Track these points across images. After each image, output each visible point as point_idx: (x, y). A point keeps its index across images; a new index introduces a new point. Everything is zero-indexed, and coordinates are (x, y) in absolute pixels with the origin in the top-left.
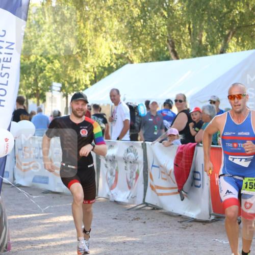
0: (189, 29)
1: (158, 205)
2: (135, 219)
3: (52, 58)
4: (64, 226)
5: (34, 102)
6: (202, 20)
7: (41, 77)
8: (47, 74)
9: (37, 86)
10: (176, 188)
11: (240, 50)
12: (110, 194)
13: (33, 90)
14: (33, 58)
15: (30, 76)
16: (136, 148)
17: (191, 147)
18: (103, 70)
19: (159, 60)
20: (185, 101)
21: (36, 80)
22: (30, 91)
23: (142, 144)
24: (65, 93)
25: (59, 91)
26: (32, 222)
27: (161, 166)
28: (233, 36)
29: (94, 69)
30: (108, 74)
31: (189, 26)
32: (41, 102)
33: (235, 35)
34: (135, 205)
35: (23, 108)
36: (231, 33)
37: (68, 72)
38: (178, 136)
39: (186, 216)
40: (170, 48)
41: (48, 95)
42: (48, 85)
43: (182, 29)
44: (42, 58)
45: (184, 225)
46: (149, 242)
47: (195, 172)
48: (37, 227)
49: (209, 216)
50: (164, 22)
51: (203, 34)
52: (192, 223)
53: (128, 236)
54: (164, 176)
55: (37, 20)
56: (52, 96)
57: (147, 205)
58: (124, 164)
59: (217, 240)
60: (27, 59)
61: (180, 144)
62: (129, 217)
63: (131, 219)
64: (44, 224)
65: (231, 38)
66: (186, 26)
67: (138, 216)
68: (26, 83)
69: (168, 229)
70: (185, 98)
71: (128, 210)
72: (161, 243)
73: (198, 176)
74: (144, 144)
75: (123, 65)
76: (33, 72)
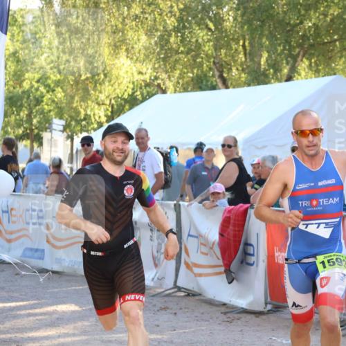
0: (244, 46)
1: (196, 290)
2: (162, 309)
3: (52, 85)
4: (63, 319)
5: (26, 146)
6: (261, 35)
7: (37, 112)
8: (46, 107)
9: (31, 124)
10: (220, 266)
11: (313, 76)
13: (26, 129)
14: (26, 85)
15: (21, 110)
16: (166, 210)
17: (242, 209)
18: (123, 102)
19: (201, 89)
20: (236, 146)
21: (29, 116)
22: (21, 131)
23: (175, 205)
24: (70, 133)
25: (61, 131)
26: (18, 313)
27: (201, 236)
28: (303, 56)
29: (111, 100)
30: (130, 109)
31: (244, 43)
32: (35, 145)
33: (307, 56)
34: (162, 290)
35: (11, 154)
36: (301, 53)
37: (75, 105)
38: (224, 194)
39: (233, 305)
40: (217, 74)
41: (46, 136)
42: (46, 123)
43: (234, 47)
44: (39, 84)
45: (229, 318)
46: (180, 340)
47: (247, 244)
48: (26, 319)
49: (264, 306)
50: (209, 37)
51: (263, 55)
52: (239, 315)
53: (151, 332)
54: (204, 249)
55: (33, 32)
56: (52, 138)
57: (180, 289)
58: (150, 233)
59: (274, 338)
60: (18, 86)
61: (227, 206)
62: (155, 305)
63: (156, 309)
64: (36, 315)
65: (302, 60)
66: (239, 43)
67: (166, 305)
68: (16, 120)
69: (207, 322)
70: (236, 141)
71: (153, 296)
72: (196, 343)
73: (250, 250)
74: (177, 205)
75: (150, 95)
76: (26, 105)
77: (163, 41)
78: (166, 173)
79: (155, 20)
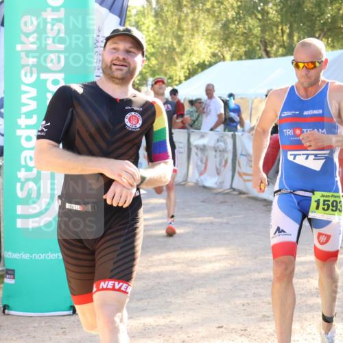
1: (244, 190)
2: (222, 202)
12: (199, 180)
16: (225, 137)
19: (250, 58)
23: (232, 135)
27: (249, 155)
30: (203, 70)
34: (223, 190)
40: (262, 48)
50: (258, 24)
53: (215, 217)
57: (234, 190)
58: (214, 153)
62: (217, 200)
63: (218, 203)
67: (225, 200)
71: (217, 194)
74: (234, 135)
75: (216, 62)
77: (225, 26)
78: (225, 114)
79: (220, 13)
